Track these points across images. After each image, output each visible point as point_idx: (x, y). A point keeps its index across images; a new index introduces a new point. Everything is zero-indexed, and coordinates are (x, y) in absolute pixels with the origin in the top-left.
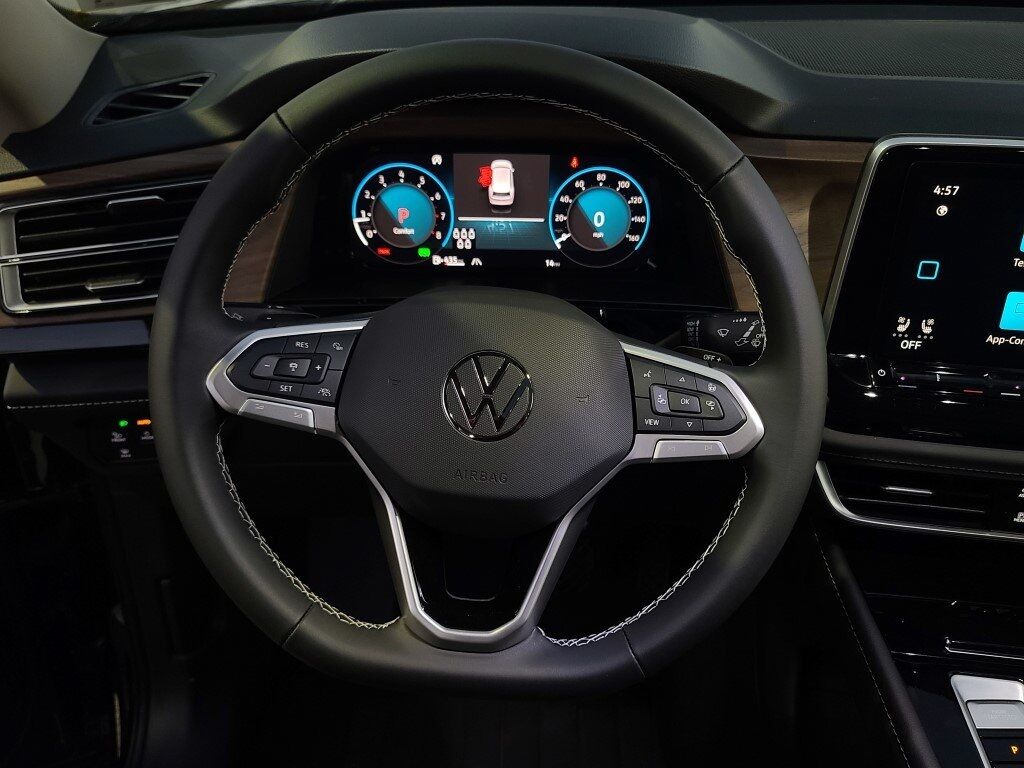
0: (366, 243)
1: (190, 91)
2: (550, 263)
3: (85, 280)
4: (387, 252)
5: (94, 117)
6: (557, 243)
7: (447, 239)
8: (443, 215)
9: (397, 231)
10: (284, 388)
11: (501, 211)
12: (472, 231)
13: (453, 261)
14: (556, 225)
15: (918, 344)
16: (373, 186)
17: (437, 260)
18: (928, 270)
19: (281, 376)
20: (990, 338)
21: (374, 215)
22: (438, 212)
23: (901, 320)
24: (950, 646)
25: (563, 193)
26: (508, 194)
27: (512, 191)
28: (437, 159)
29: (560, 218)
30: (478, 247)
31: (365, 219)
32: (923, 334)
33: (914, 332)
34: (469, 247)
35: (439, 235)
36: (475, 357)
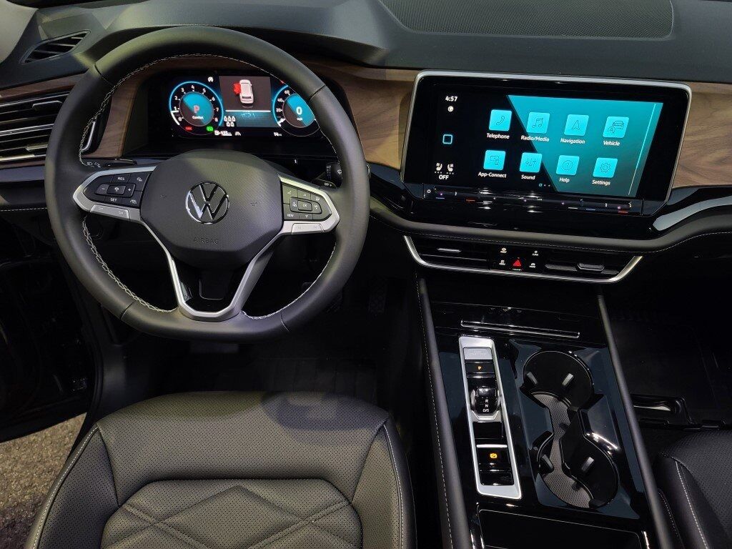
0: (179, 124)
1: (76, 42)
2: (276, 134)
3: (25, 145)
4: (190, 129)
5: (26, 58)
6: (279, 123)
7: (221, 123)
8: (218, 109)
9: (194, 117)
10: (112, 200)
11: (247, 106)
12: (233, 117)
13: (225, 133)
14: (278, 114)
15: (447, 177)
16: (179, 93)
17: (217, 133)
18: (448, 139)
19: (111, 194)
20: (480, 174)
21: (181, 108)
22: (215, 107)
23: (438, 164)
24: (464, 323)
25: (279, 97)
26: (250, 98)
27: (252, 96)
28: (211, 79)
29: (279, 110)
30: (238, 126)
31: (176, 111)
32: (449, 172)
33: (444, 171)
34: (233, 126)
35: (216, 120)
36: (201, 184)
